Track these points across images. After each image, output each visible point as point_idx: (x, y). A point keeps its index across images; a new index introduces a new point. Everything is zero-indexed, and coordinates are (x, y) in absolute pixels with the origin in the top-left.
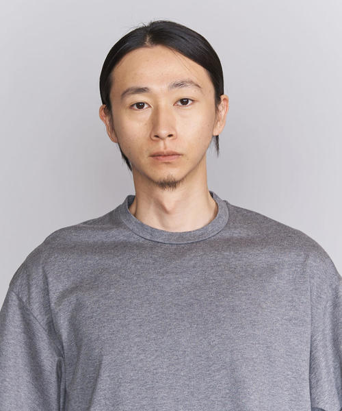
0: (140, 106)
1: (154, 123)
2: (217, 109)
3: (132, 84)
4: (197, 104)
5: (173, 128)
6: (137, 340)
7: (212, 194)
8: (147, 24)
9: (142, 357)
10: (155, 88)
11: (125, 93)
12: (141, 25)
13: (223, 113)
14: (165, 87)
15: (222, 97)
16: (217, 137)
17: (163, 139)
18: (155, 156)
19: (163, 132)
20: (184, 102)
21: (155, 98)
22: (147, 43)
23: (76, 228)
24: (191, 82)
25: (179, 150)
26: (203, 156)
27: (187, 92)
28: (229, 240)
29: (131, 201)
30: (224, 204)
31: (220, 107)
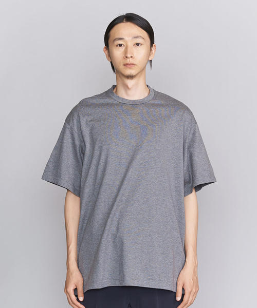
0: (120, 45)
1: (126, 52)
2: (151, 50)
3: (117, 37)
4: (143, 46)
5: (132, 54)
6: (115, 140)
7: (148, 86)
8: (125, 14)
9: (117, 147)
10: (126, 38)
11: (114, 40)
12: (122, 15)
13: (153, 51)
14: (130, 38)
15: (153, 45)
16: (151, 61)
17: (128, 58)
18: (126, 65)
19: (129, 55)
20: (138, 44)
21: (126, 42)
22: (124, 21)
23: (91, 98)
24: (141, 37)
25: (135, 63)
26: (145, 67)
27: (139, 41)
28: (153, 104)
29: (114, 87)
30: (153, 91)
31: (152, 49)
